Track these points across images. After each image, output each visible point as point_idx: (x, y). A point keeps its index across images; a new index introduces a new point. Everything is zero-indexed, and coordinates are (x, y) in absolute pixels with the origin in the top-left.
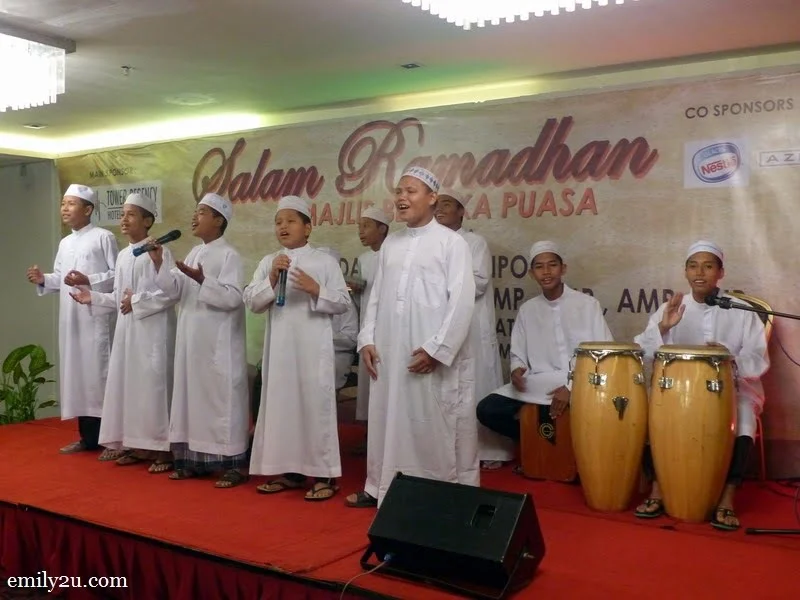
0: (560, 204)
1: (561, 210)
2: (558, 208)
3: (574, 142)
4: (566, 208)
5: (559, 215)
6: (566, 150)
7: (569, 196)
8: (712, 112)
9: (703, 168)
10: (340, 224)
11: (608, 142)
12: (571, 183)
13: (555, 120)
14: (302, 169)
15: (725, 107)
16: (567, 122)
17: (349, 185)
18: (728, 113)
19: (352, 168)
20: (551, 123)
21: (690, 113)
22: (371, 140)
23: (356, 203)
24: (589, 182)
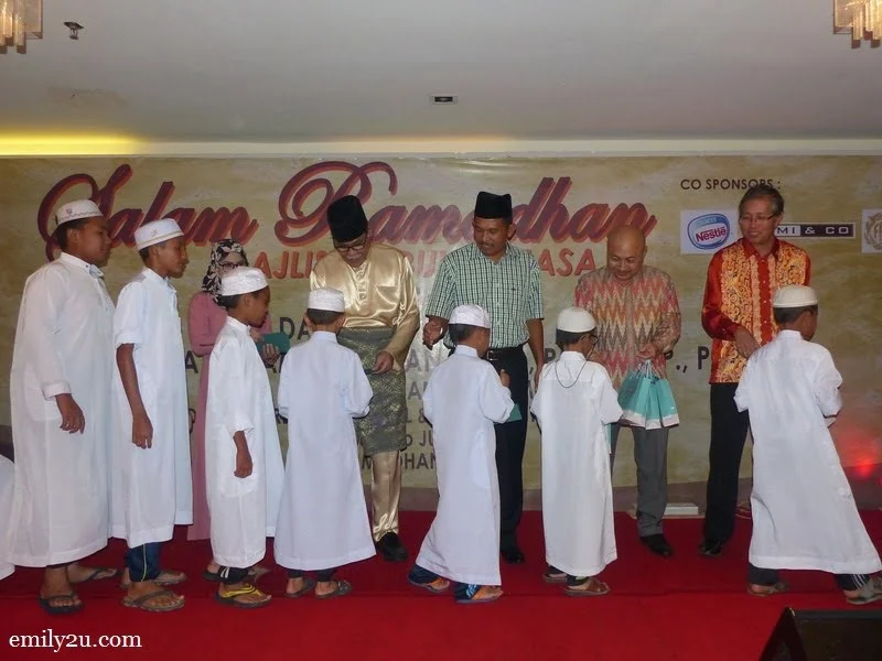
0: (558, 264)
1: (559, 270)
2: (555, 267)
3: (573, 203)
4: (564, 268)
5: (557, 274)
6: (564, 210)
7: (567, 256)
8: (704, 185)
9: (697, 236)
10: (282, 276)
11: (607, 205)
12: (569, 243)
13: (551, 179)
14: (224, 210)
15: (716, 182)
16: (565, 183)
17: (293, 233)
18: (719, 186)
19: (298, 213)
20: (547, 183)
21: (686, 184)
22: (326, 183)
23: (305, 255)
24: (587, 243)
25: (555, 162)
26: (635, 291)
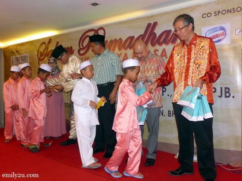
3: (158, 31)
6: (155, 34)
7: (156, 52)
8: (213, 14)
9: (210, 38)
11: (171, 30)
12: (157, 47)
13: (151, 24)
14: (68, 47)
15: (219, 12)
16: (155, 24)
17: (82, 52)
18: (220, 14)
19: (83, 46)
20: (149, 25)
21: (204, 16)
23: (84, 58)
24: (164, 46)
25: (152, 17)
26: (146, 63)
